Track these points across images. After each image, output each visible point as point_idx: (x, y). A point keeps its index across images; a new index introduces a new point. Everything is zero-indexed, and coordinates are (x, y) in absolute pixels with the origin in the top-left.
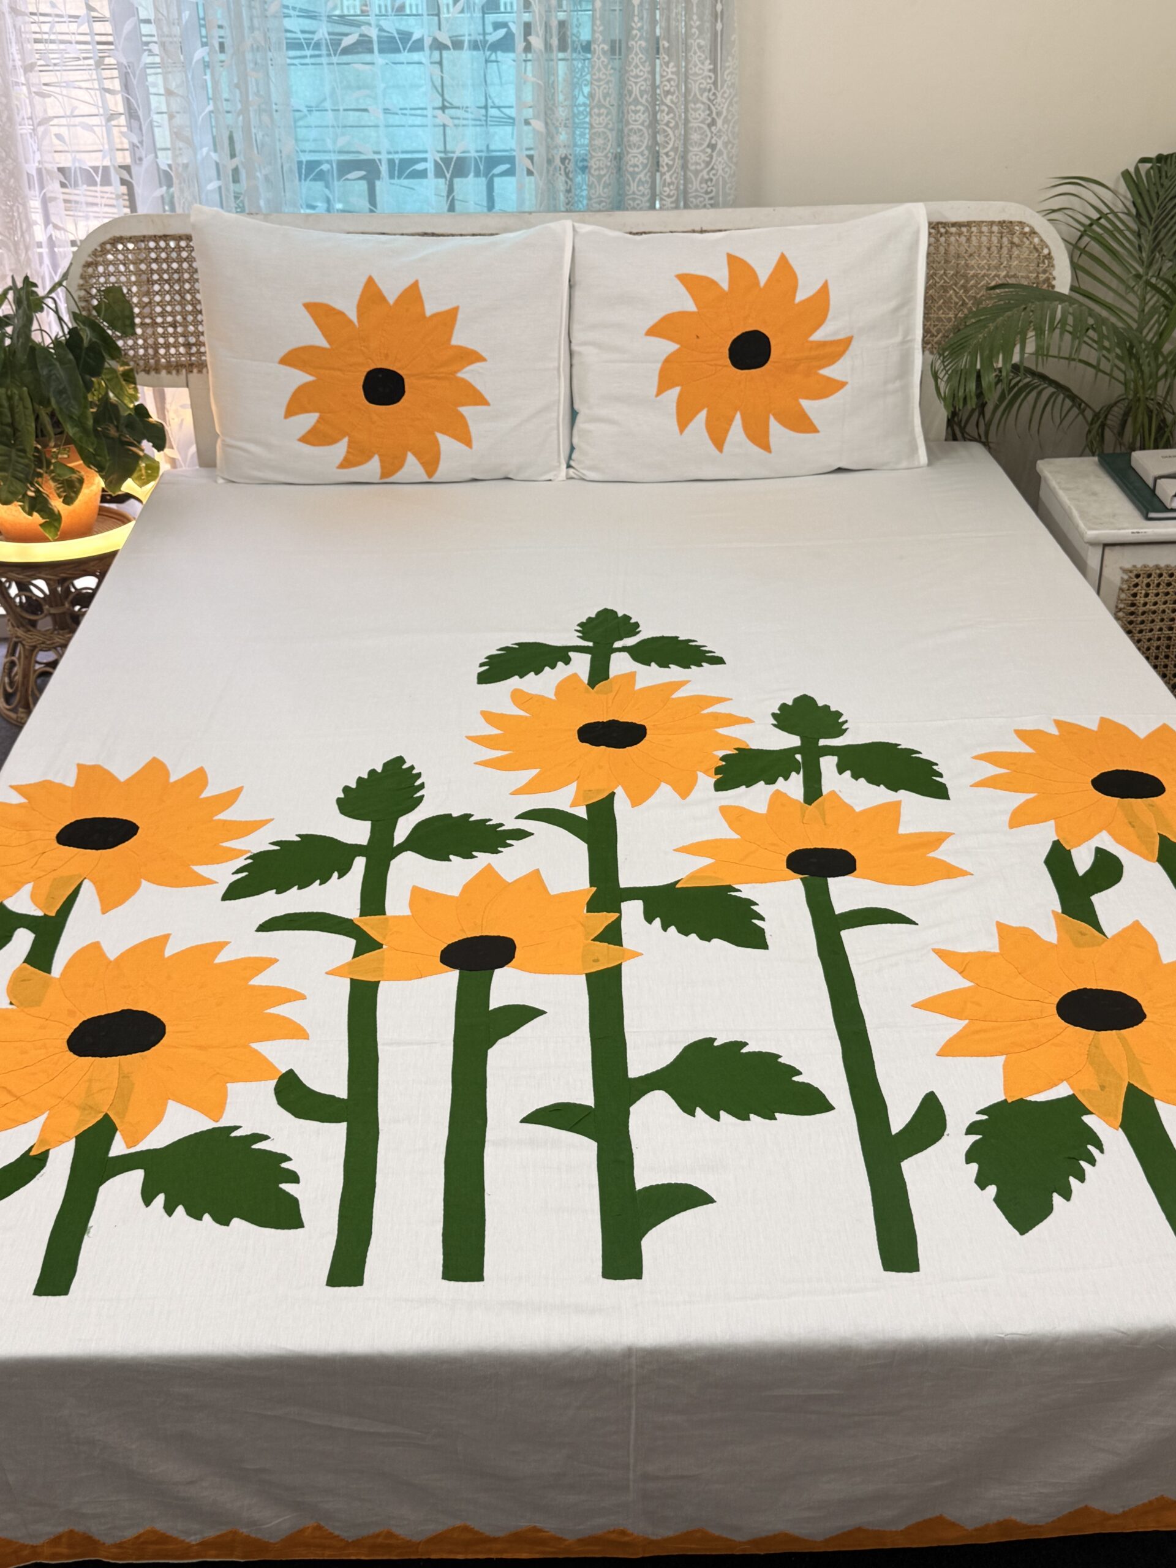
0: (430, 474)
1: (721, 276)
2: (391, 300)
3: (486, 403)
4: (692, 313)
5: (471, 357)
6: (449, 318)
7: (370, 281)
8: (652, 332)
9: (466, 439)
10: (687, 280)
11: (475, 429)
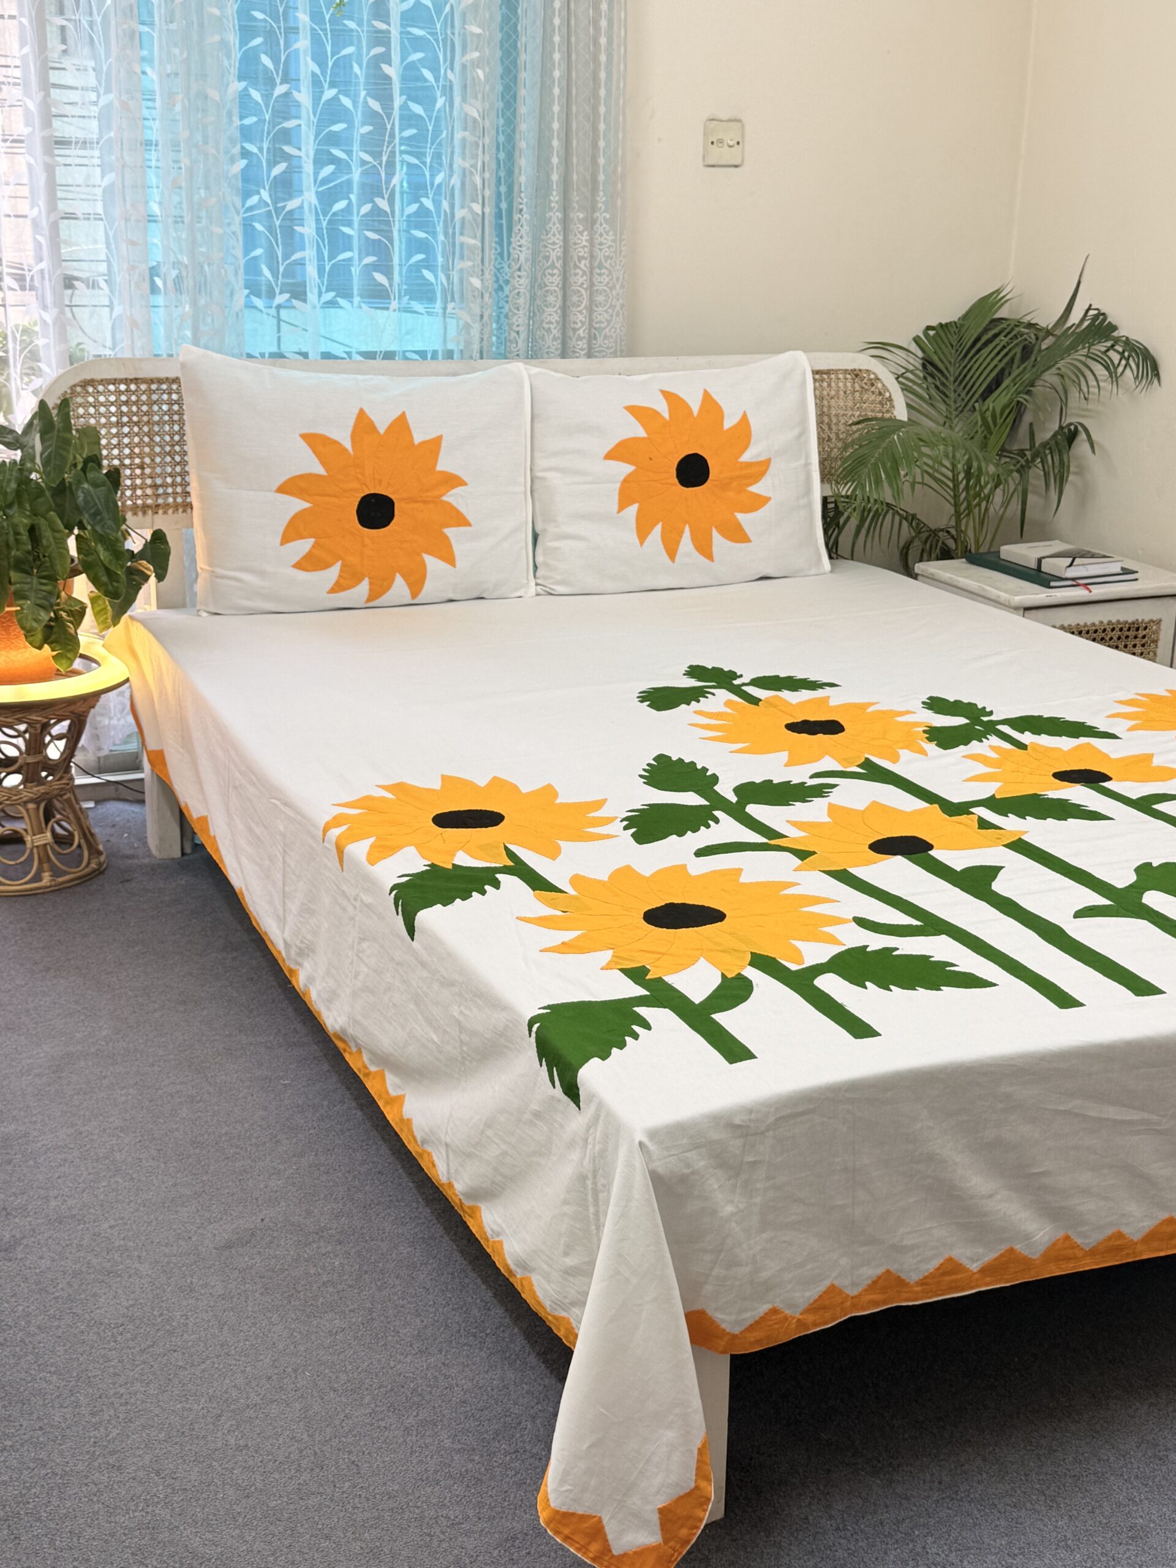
0: (414, 595)
1: (662, 407)
2: (382, 431)
3: (469, 525)
4: (643, 439)
5: (453, 481)
6: (434, 446)
7: (362, 413)
8: (609, 456)
9: (450, 559)
10: (633, 410)
11: (456, 548)
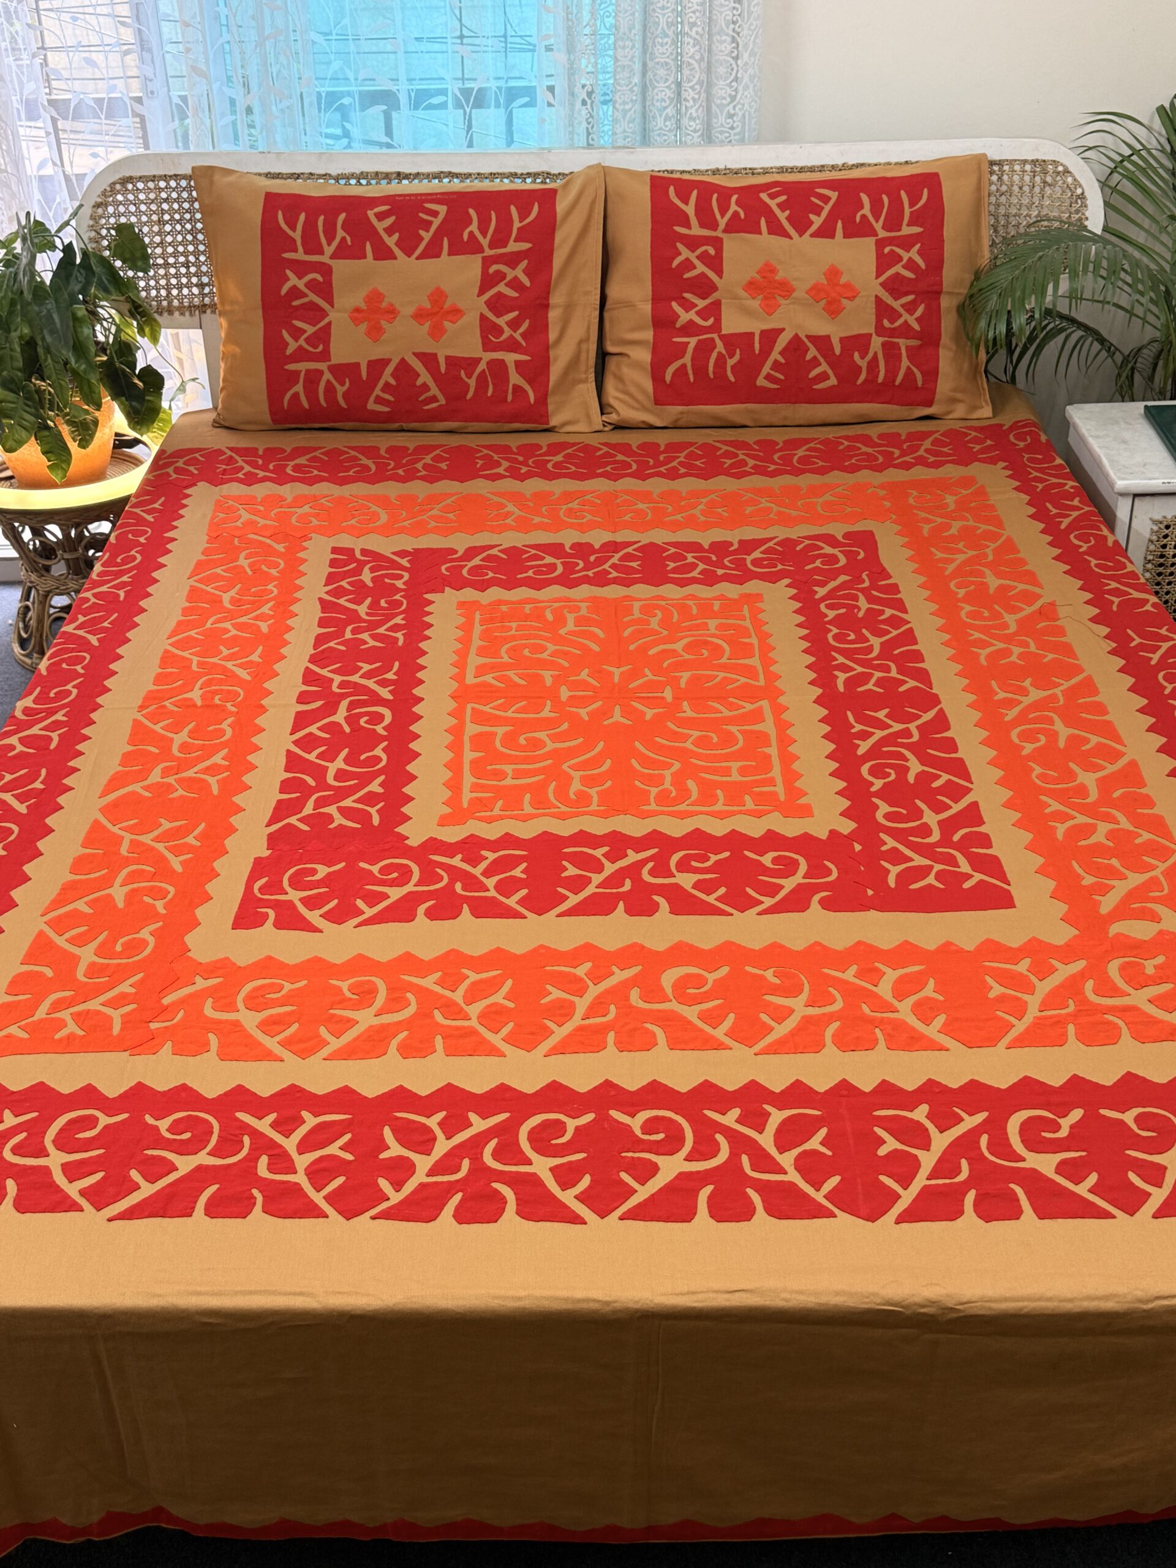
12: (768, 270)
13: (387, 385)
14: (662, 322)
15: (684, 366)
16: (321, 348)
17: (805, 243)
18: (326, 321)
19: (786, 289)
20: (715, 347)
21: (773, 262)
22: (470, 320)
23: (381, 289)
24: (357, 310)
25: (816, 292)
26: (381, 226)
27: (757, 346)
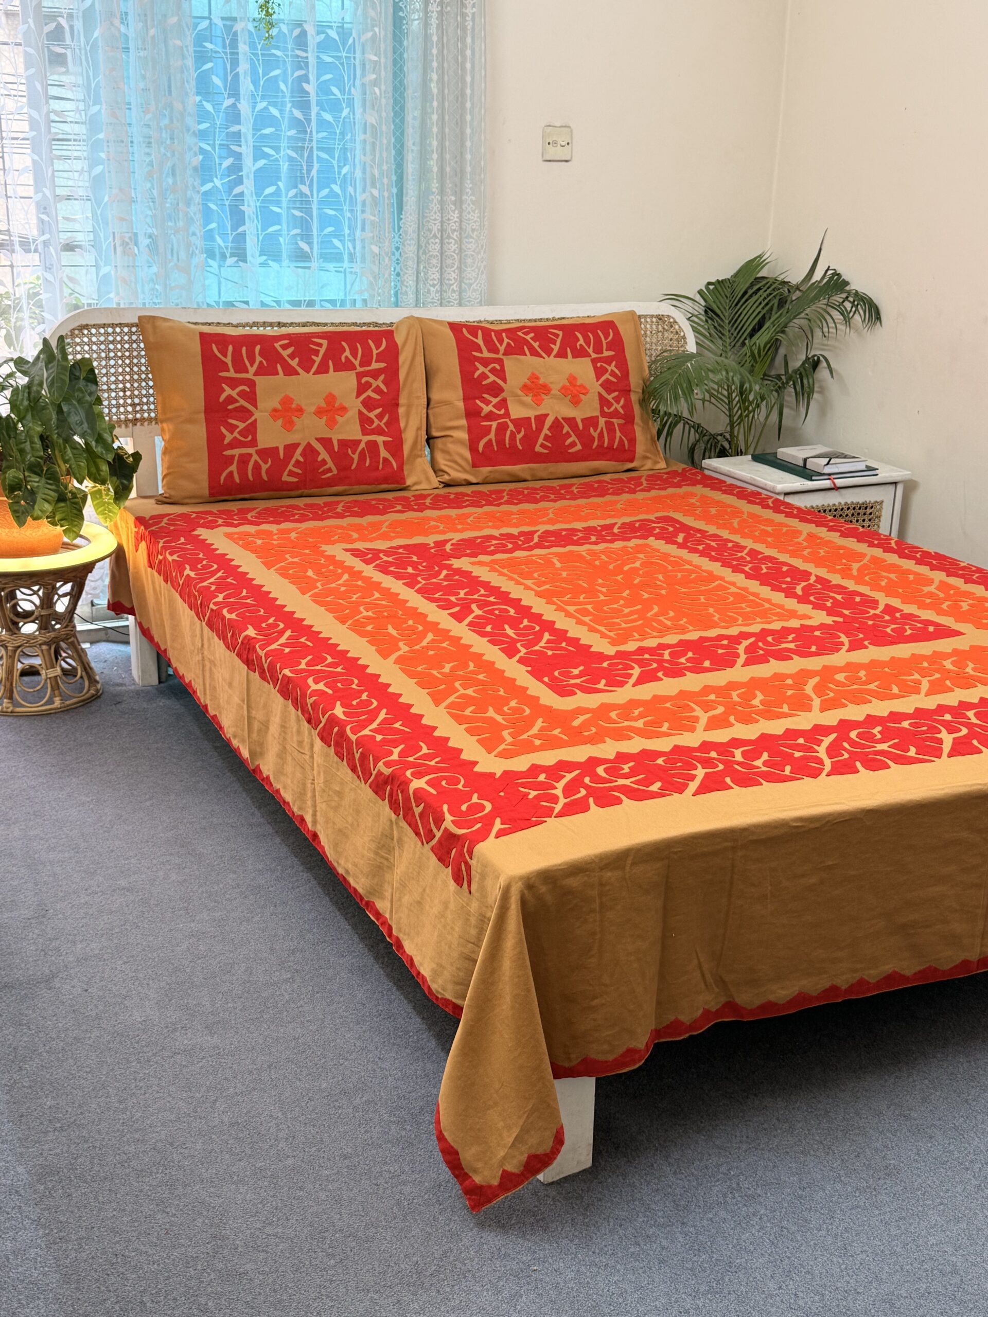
12: (534, 378)
13: (297, 461)
14: (472, 414)
15: (490, 440)
16: (250, 438)
17: (552, 361)
18: (253, 419)
19: (546, 389)
20: (508, 427)
21: (537, 373)
22: (352, 414)
23: (291, 395)
24: (275, 410)
25: (564, 390)
26: (285, 353)
27: (534, 426)
